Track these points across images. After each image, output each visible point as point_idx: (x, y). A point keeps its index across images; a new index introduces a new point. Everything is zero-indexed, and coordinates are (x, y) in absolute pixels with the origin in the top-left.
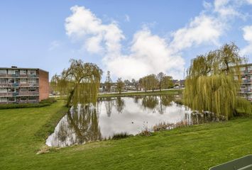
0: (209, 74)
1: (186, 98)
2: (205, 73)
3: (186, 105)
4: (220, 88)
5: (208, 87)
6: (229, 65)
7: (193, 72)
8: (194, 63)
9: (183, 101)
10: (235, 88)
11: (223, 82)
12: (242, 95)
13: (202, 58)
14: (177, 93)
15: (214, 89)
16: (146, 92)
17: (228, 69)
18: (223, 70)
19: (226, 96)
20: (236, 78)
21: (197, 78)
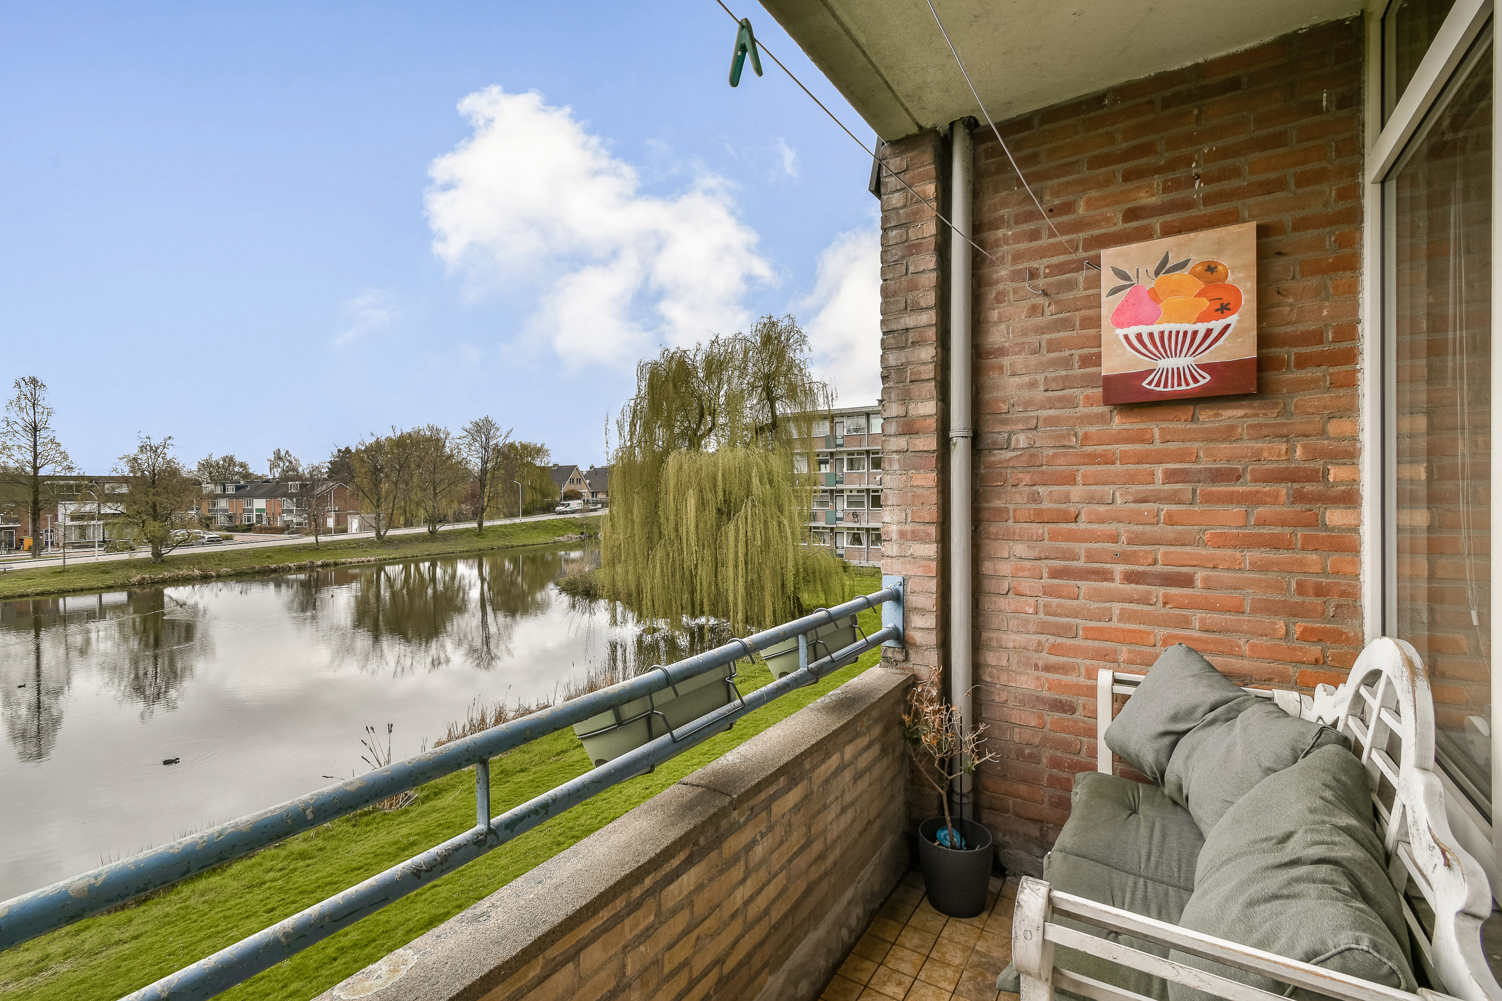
0: (711, 445)
1: (613, 563)
2: (694, 441)
3: (614, 597)
4: (746, 510)
5: (702, 504)
6: (779, 408)
7: (648, 428)
8: (652, 386)
9: (602, 577)
10: (796, 509)
11: (755, 481)
12: (817, 533)
13: (682, 364)
14: (572, 536)
15: (726, 511)
16: (383, 542)
17: (775, 425)
18: (760, 430)
19: (767, 543)
20: (802, 467)
21: (660, 460)
